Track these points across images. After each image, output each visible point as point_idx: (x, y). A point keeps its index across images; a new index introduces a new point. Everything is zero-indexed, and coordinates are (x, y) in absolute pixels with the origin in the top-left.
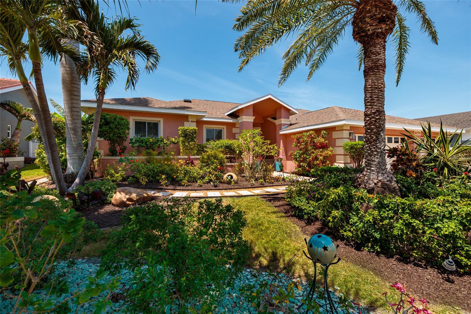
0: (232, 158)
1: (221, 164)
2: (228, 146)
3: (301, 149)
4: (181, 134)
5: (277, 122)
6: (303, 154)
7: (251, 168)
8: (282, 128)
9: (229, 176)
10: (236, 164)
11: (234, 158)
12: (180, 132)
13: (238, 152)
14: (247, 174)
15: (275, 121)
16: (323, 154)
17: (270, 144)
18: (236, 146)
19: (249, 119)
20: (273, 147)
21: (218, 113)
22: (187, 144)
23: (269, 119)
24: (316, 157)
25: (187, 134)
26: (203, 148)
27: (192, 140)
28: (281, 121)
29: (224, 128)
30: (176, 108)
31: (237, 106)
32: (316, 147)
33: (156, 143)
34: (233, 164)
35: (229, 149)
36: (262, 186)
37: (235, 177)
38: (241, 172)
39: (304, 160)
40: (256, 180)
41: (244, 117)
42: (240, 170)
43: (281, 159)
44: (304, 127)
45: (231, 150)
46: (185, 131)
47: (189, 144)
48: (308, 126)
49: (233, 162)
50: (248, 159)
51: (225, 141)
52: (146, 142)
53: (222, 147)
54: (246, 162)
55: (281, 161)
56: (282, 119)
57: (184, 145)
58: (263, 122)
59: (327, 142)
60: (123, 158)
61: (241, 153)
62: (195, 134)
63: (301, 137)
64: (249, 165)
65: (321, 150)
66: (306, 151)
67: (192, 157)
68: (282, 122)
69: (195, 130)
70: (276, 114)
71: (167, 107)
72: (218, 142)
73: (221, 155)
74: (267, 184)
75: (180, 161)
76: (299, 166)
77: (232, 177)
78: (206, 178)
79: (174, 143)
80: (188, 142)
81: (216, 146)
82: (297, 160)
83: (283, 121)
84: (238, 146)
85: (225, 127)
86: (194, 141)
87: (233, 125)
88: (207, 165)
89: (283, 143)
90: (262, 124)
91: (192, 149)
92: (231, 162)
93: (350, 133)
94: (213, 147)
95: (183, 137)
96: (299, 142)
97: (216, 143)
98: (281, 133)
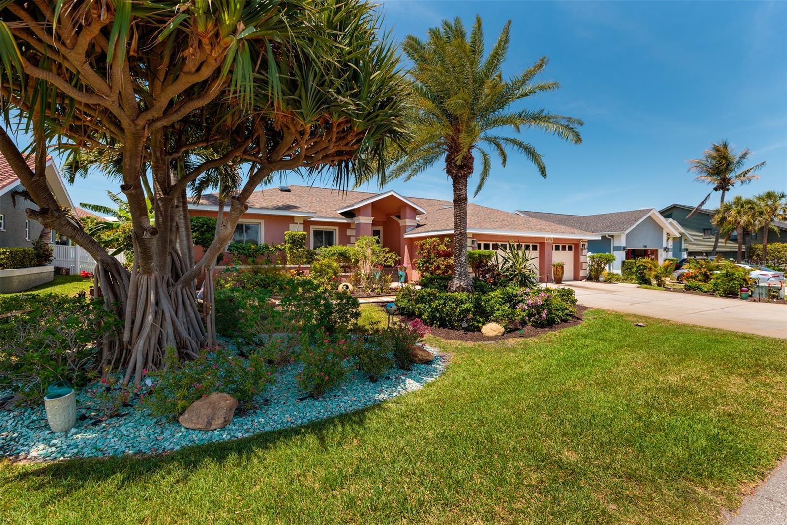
0: (347, 267)
1: (335, 273)
2: (343, 253)
3: (424, 257)
4: (289, 240)
5: (401, 223)
6: (425, 262)
7: (368, 279)
8: (407, 230)
9: (344, 286)
10: (352, 273)
11: (349, 267)
12: (287, 238)
13: (353, 260)
14: (363, 284)
15: (400, 221)
16: (445, 262)
17: (388, 253)
18: (352, 253)
19: (366, 220)
20: (392, 256)
21: (329, 209)
22: (295, 251)
23: (393, 217)
24: (438, 266)
25: (295, 240)
26: (312, 255)
27: (301, 247)
28: (405, 222)
29: (335, 230)
30: (279, 208)
31: (353, 205)
32: (439, 255)
33: (258, 251)
34: (348, 274)
35: (343, 256)
36: (379, 295)
37: (351, 287)
38: (357, 282)
39: (427, 270)
40: (373, 290)
41: (360, 218)
42: (356, 280)
43: (405, 269)
44: (429, 231)
45: (346, 257)
46: (292, 237)
47: (297, 251)
48: (432, 231)
49: (348, 272)
50: (365, 269)
51: (337, 247)
52: (249, 250)
53: (335, 254)
54: (363, 271)
55: (405, 270)
56: (407, 220)
57: (292, 253)
58: (385, 220)
59: (450, 250)
60: (230, 267)
61: (357, 261)
62: (305, 240)
63: (424, 244)
64: (366, 275)
65: (443, 258)
66: (428, 260)
67: (301, 266)
68: (407, 224)
69: (304, 235)
70: (400, 212)
71: (270, 207)
72: (330, 248)
73: (335, 264)
74: (384, 294)
75: (292, 271)
76: (422, 276)
77: (347, 287)
78: (321, 288)
79: (280, 250)
80: (297, 249)
81: (328, 254)
82: (420, 270)
83: (408, 222)
84: (354, 255)
85: (337, 228)
86: (304, 248)
87: (348, 226)
88: (321, 275)
89: (408, 249)
90: (384, 222)
91: (300, 257)
92: (345, 272)
93: (473, 241)
94: (325, 255)
95: (290, 243)
96: (422, 250)
97: (328, 250)
98: (406, 236)
